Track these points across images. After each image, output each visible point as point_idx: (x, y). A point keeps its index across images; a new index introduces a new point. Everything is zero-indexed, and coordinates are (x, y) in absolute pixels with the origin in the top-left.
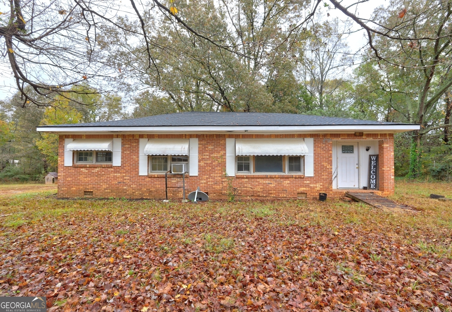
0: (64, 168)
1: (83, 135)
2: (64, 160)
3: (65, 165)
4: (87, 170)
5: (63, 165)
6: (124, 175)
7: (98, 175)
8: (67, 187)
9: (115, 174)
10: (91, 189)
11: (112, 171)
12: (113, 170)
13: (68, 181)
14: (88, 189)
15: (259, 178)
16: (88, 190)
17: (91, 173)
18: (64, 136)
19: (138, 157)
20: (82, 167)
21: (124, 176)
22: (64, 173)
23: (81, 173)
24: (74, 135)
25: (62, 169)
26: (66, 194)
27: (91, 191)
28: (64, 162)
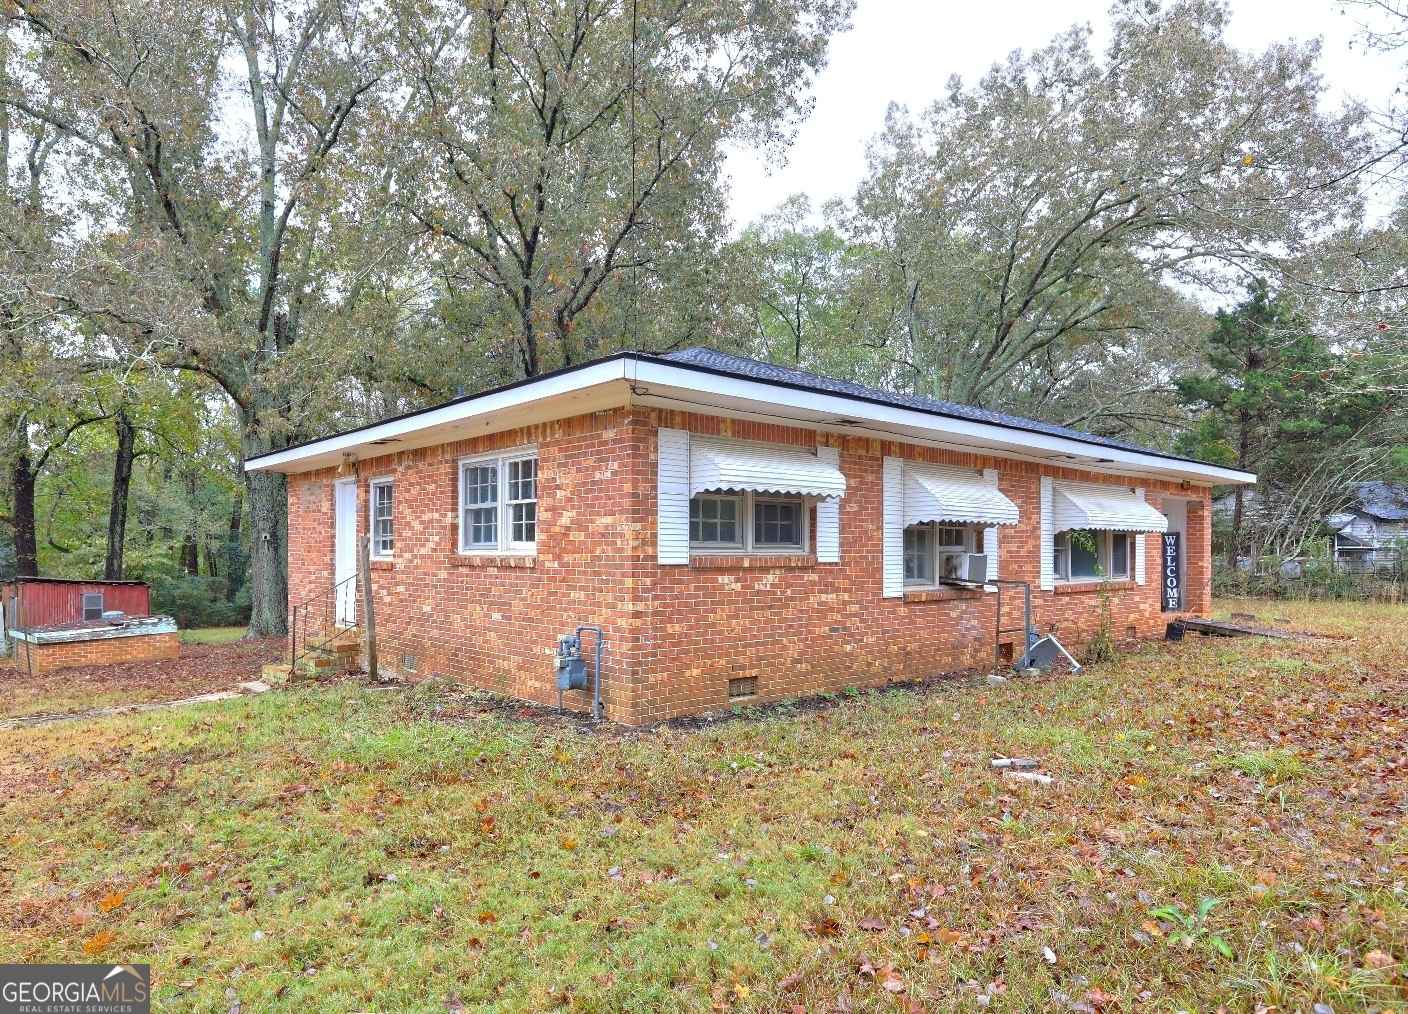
0: (654, 575)
1: (724, 420)
2: (655, 536)
3: (661, 561)
4: (738, 580)
5: (654, 558)
6: (846, 597)
7: (772, 602)
8: (667, 669)
9: (824, 597)
10: (752, 667)
11: (813, 583)
12: (815, 577)
13: (672, 636)
14: (743, 668)
15: (1081, 593)
16: (741, 674)
17: (752, 594)
18: (653, 415)
19: (880, 528)
20: (722, 570)
21: (845, 603)
22: (655, 598)
23: (718, 598)
24: (691, 414)
25: (648, 581)
26: (666, 700)
27: (754, 673)
28: (654, 544)
